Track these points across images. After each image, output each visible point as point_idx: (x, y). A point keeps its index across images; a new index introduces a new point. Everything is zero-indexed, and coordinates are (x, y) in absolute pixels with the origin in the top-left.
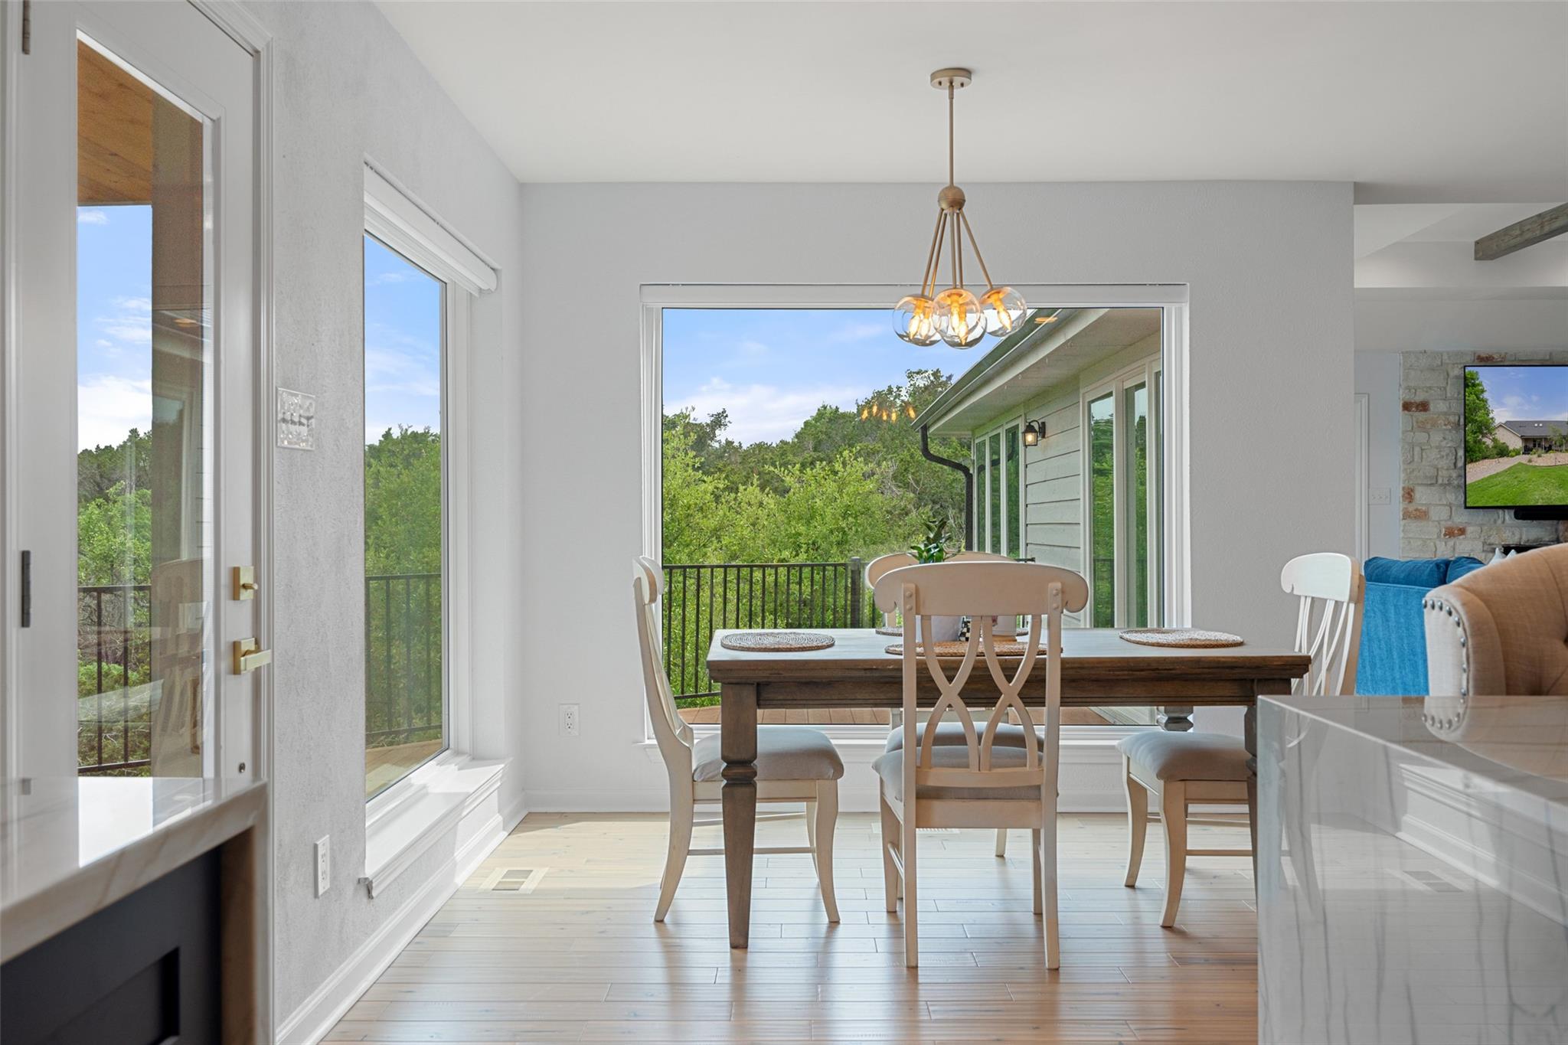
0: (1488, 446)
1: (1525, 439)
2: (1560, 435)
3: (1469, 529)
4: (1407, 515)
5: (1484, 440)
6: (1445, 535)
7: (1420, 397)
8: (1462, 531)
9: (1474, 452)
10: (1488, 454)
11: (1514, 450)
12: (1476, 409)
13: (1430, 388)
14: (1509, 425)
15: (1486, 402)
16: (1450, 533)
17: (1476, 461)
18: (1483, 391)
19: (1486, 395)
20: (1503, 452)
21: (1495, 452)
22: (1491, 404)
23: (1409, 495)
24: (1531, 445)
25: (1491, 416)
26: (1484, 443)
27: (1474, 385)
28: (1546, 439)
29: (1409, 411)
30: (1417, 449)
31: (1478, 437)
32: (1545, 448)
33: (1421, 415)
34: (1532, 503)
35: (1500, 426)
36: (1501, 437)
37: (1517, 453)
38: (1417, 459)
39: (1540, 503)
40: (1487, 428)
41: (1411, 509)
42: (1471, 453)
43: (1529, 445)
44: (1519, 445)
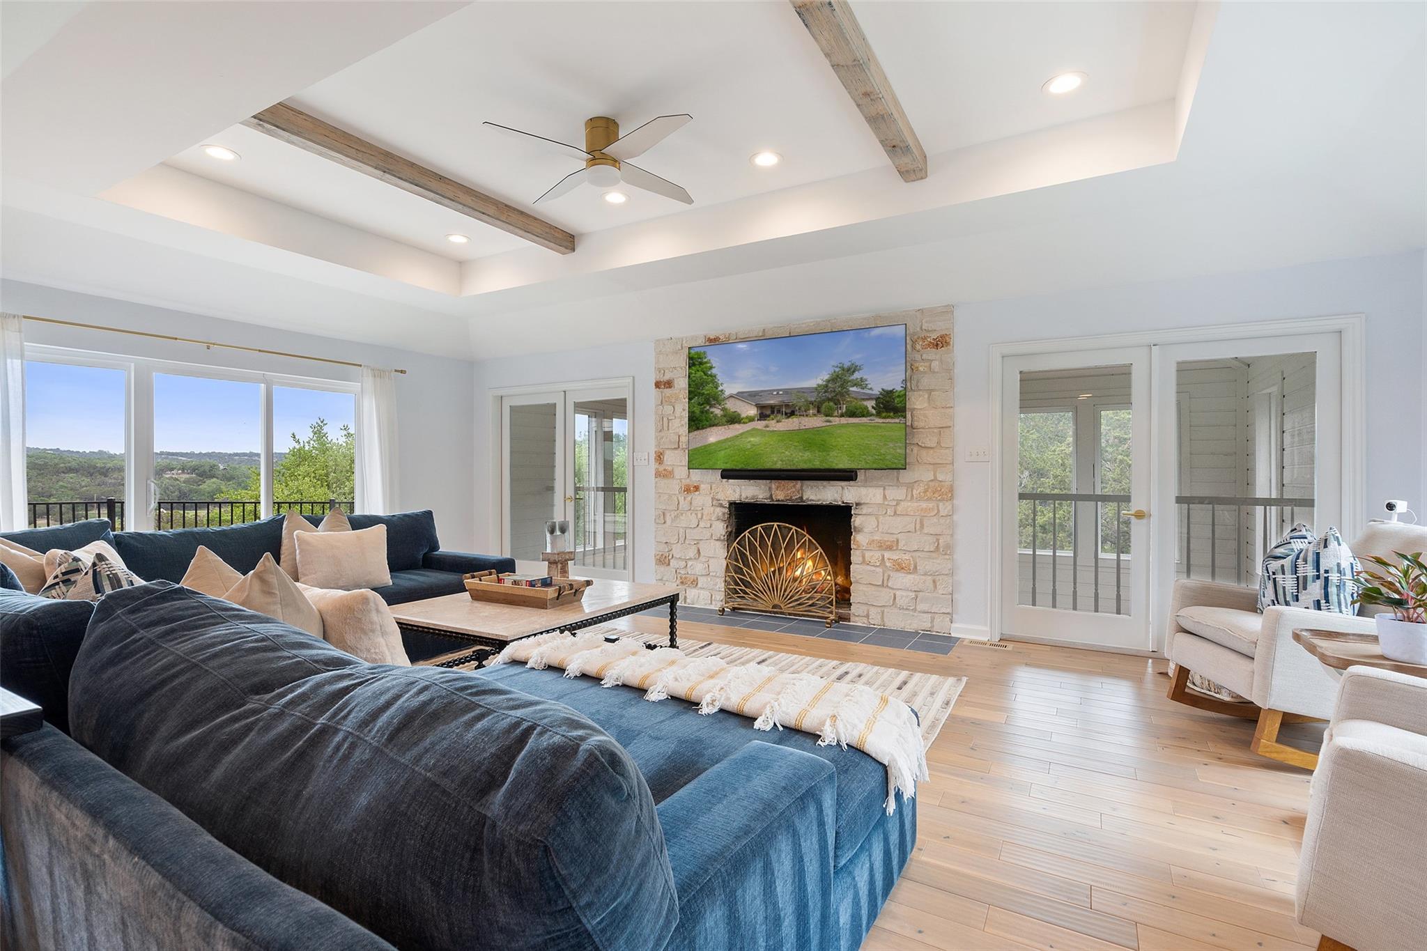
0: (716, 415)
1: (761, 407)
2: (806, 401)
3: (702, 486)
4: (658, 474)
5: (712, 410)
6: (684, 491)
7: (666, 378)
8: (697, 488)
9: (701, 421)
10: (716, 422)
11: (747, 417)
12: (702, 384)
13: (675, 368)
14: (741, 396)
15: (715, 376)
16: (687, 490)
17: (703, 428)
18: (711, 368)
19: (714, 371)
20: (734, 419)
21: (724, 419)
22: (720, 378)
23: (659, 457)
24: (768, 412)
25: (720, 389)
26: (712, 413)
27: (701, 363)
28: (787, 406)
29: (659, 388)
30: (665, 419)
31: (705, 407)
32: (786, 414)
33: (668, 392)
34: (768, 466)
35: (731, 396)
36: (732, 406)
37: (751, 419)
38: (665, 428)
39: (779, 466)
40: (713, 398)
41: (661, 469)
42: (697, 422)
43: (766, 412)
44: (753, 411)
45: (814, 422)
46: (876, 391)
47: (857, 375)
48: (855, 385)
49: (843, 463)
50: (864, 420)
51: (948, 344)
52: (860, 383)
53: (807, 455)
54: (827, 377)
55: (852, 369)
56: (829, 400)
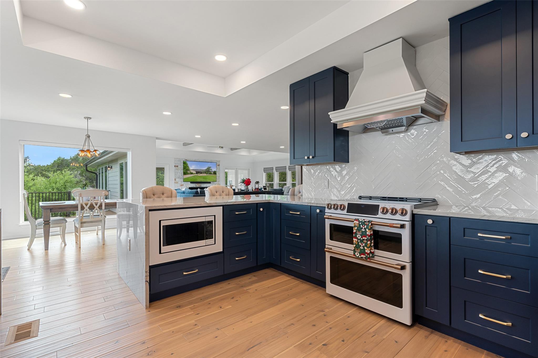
0: (188, 172)
1: (196, 172)
2: (203, 171)
4: (175, 183)
7: (177, 165)
8: (183, 185)
10: (188, 174)
12: (186, 167)
14: (193, 170)
16: (181, 185)
18: (188, 164)
19: (188, 165)
20: (192, 173)
21: (190, 173)
22: (189, 166)
23: (175, 180)
25: (189, 168)
27: (186, 164)
28: (201, 172)
29: (175, 167)
30: (177, 172)
31: (186, 171)
33: (177, 168)
34: (198, 181)
35: (191, 170)
36: (192, 171)
37: (195, 174)
38: (176, 174)
39: (199, 181)
40: (188, 170)
41: (176, 182)
42: (185, 174)
43: (197, 173)
44: (195, 172)
45: (205, 175)
46: (213, 171)
47: (211, 168)
48: (211, 170)
49: (209, 181)
50: (212, 175)
51: (220, 166)
52: (211, 169)
53: (204, 180)
54: (206, 168)
55: (210, 167)
56: (207, 172)
